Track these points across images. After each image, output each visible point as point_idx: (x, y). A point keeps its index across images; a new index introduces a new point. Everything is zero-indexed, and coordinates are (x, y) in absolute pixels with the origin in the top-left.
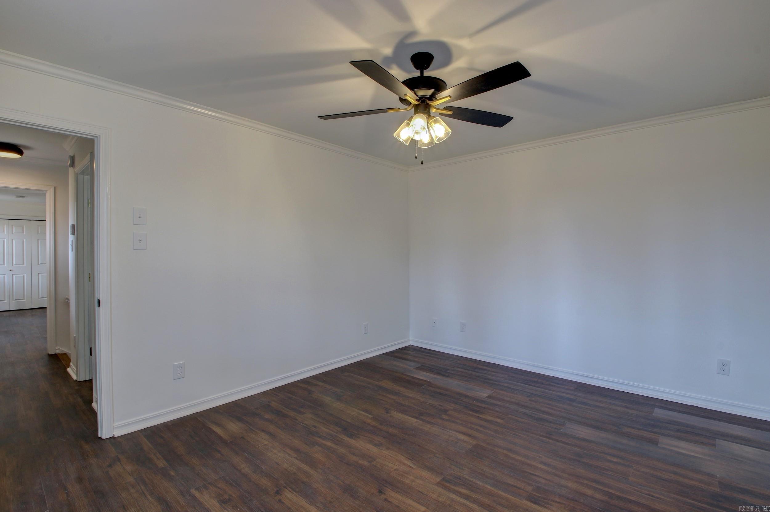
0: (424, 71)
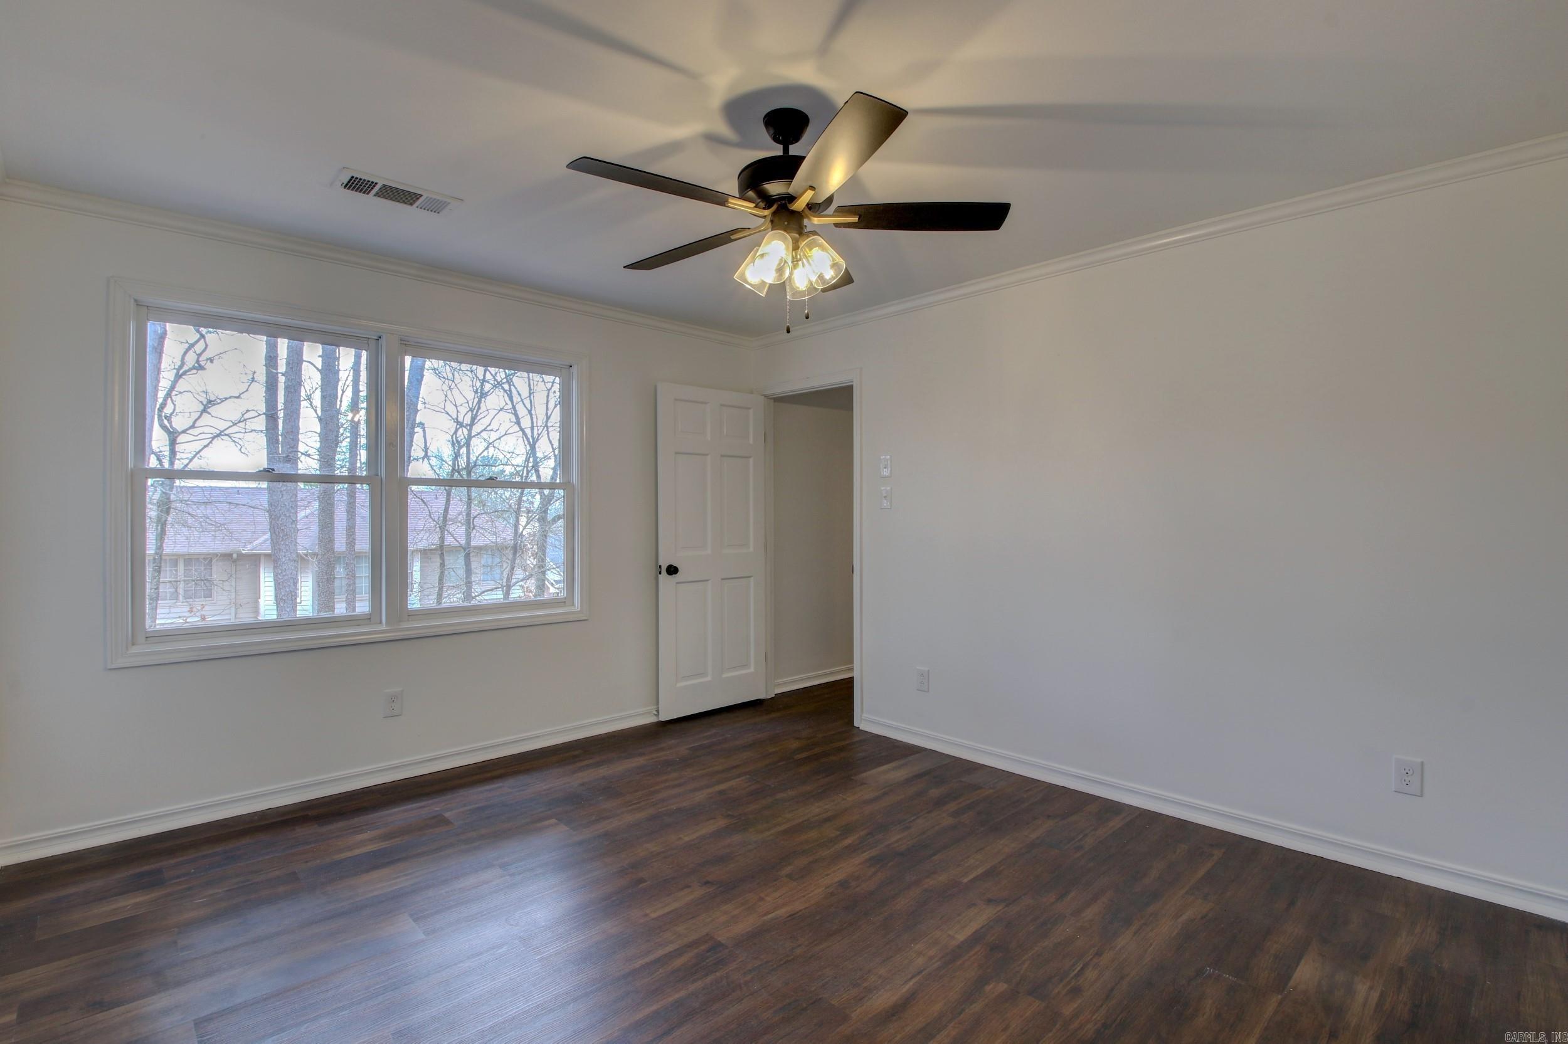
0: (790, 145)
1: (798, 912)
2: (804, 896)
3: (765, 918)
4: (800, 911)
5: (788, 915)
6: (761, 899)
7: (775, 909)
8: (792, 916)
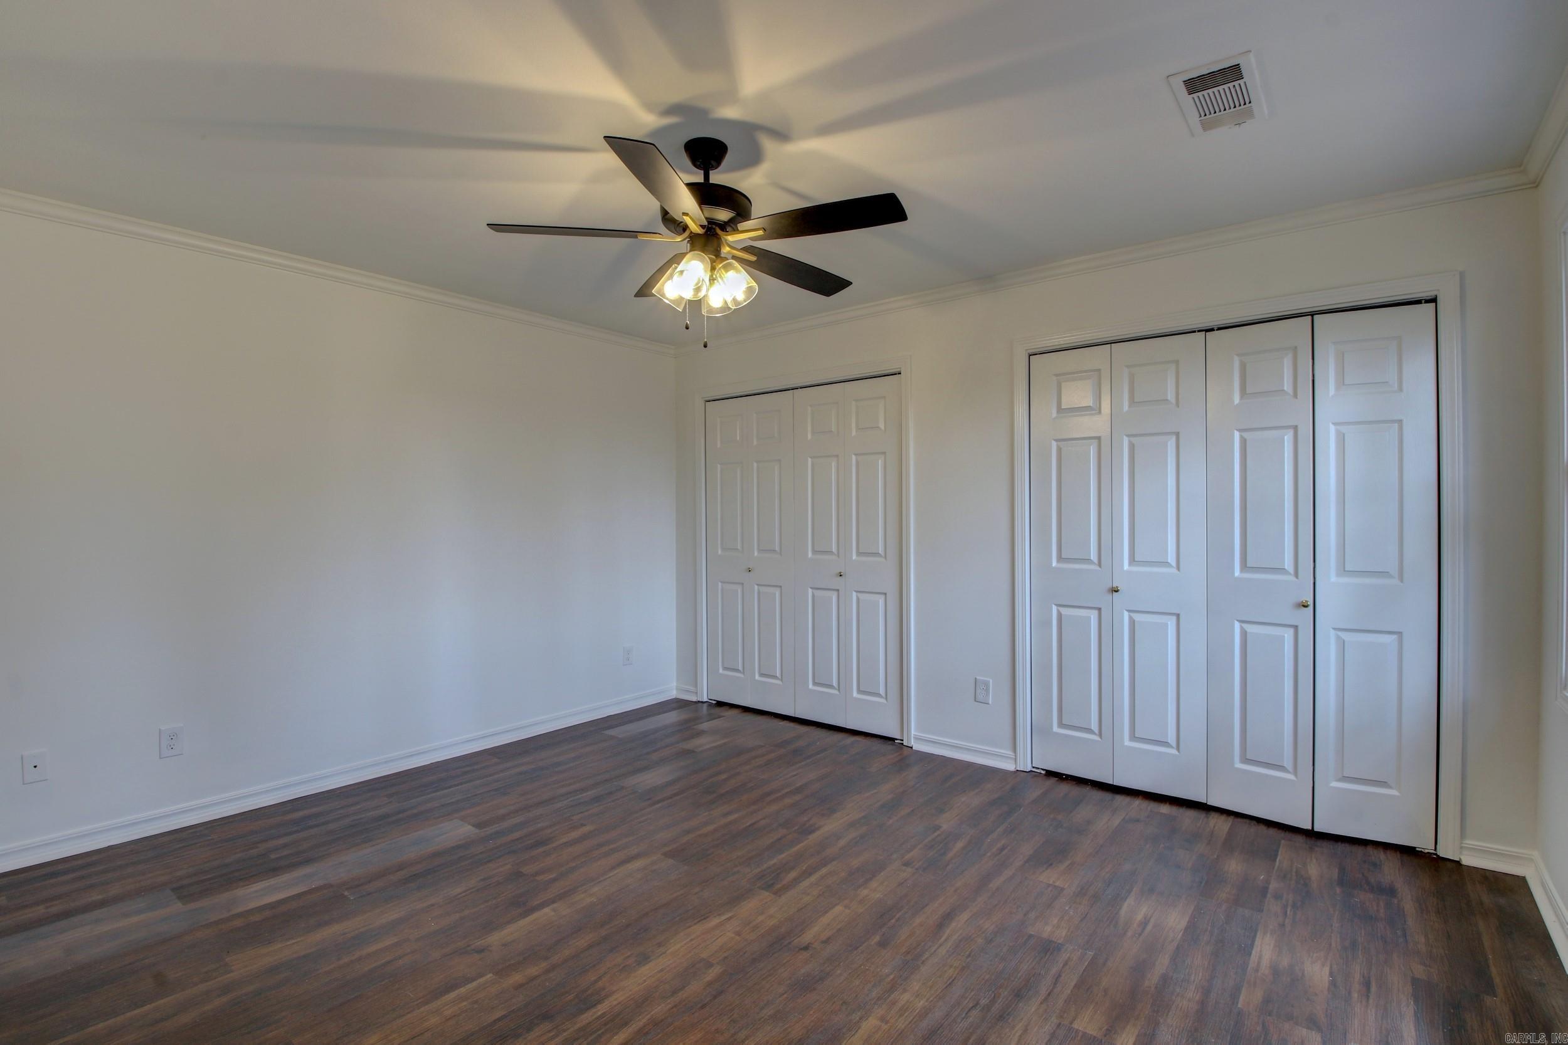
0: (711, 172)
1: (699, 922)
2: (692, 940)
3: (730, 915)
4: (695, 924)
5: (708, 919)
6: (738, 934)
7: (721, 924)
8: (705, 918)
